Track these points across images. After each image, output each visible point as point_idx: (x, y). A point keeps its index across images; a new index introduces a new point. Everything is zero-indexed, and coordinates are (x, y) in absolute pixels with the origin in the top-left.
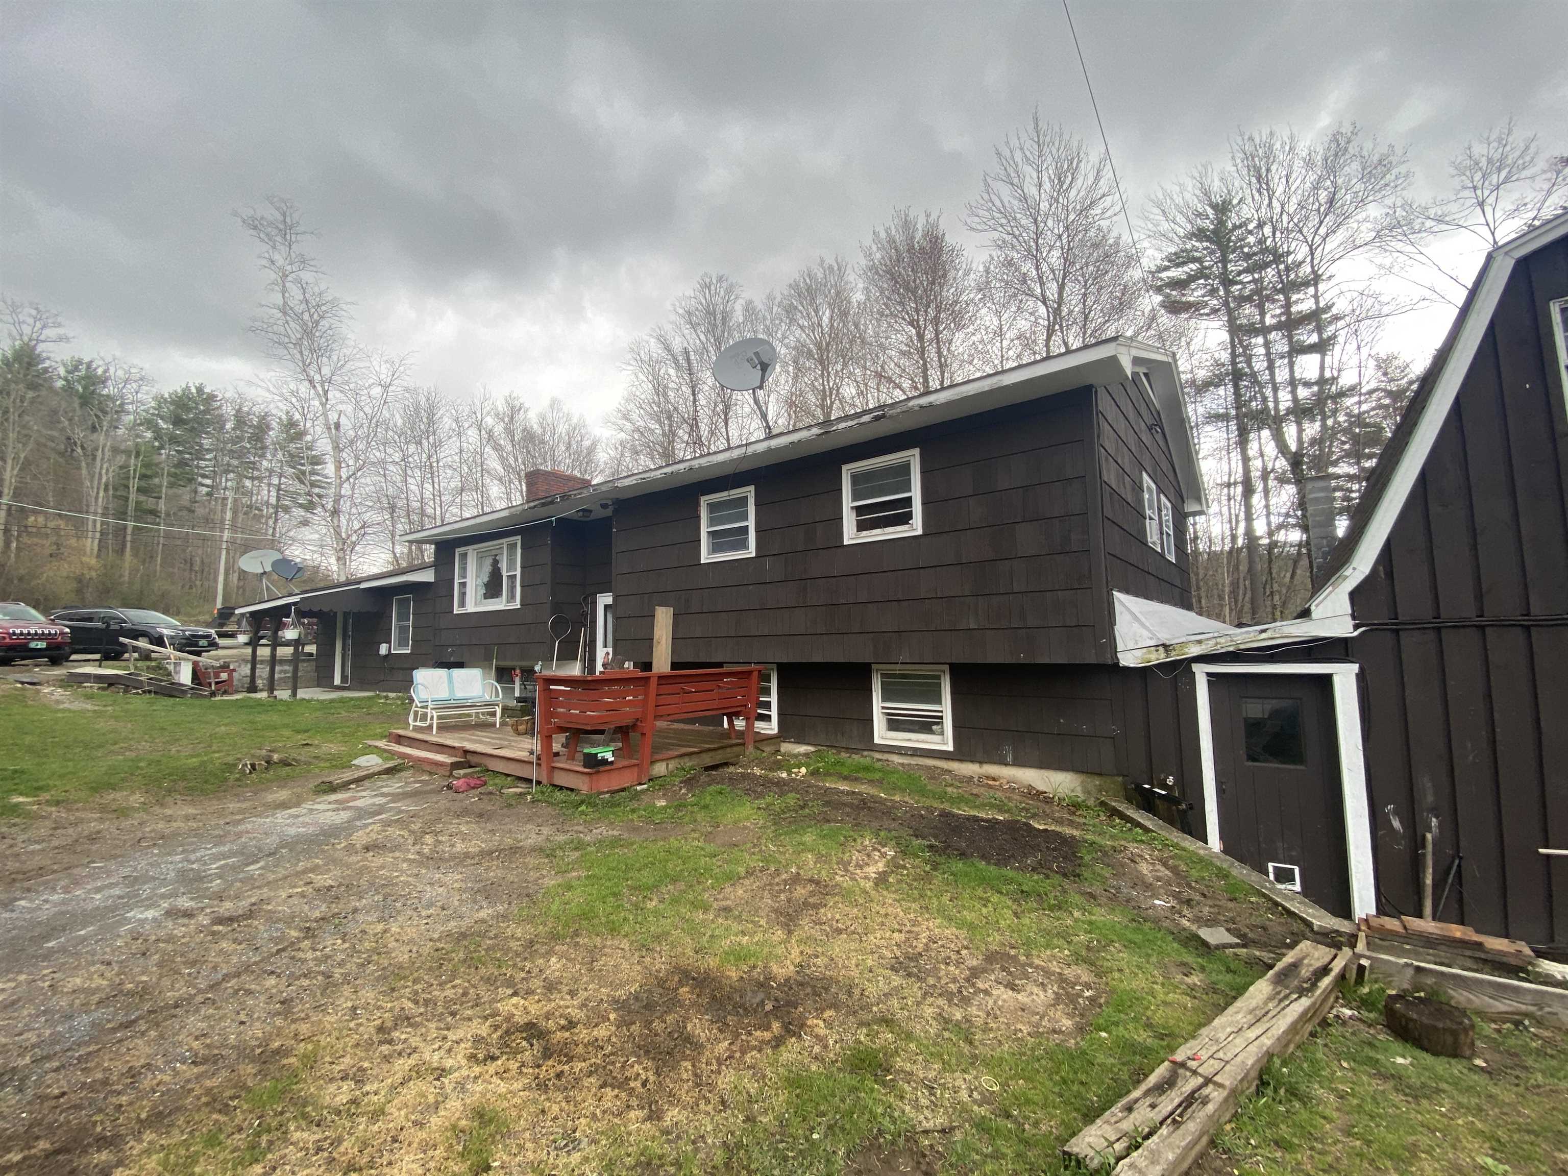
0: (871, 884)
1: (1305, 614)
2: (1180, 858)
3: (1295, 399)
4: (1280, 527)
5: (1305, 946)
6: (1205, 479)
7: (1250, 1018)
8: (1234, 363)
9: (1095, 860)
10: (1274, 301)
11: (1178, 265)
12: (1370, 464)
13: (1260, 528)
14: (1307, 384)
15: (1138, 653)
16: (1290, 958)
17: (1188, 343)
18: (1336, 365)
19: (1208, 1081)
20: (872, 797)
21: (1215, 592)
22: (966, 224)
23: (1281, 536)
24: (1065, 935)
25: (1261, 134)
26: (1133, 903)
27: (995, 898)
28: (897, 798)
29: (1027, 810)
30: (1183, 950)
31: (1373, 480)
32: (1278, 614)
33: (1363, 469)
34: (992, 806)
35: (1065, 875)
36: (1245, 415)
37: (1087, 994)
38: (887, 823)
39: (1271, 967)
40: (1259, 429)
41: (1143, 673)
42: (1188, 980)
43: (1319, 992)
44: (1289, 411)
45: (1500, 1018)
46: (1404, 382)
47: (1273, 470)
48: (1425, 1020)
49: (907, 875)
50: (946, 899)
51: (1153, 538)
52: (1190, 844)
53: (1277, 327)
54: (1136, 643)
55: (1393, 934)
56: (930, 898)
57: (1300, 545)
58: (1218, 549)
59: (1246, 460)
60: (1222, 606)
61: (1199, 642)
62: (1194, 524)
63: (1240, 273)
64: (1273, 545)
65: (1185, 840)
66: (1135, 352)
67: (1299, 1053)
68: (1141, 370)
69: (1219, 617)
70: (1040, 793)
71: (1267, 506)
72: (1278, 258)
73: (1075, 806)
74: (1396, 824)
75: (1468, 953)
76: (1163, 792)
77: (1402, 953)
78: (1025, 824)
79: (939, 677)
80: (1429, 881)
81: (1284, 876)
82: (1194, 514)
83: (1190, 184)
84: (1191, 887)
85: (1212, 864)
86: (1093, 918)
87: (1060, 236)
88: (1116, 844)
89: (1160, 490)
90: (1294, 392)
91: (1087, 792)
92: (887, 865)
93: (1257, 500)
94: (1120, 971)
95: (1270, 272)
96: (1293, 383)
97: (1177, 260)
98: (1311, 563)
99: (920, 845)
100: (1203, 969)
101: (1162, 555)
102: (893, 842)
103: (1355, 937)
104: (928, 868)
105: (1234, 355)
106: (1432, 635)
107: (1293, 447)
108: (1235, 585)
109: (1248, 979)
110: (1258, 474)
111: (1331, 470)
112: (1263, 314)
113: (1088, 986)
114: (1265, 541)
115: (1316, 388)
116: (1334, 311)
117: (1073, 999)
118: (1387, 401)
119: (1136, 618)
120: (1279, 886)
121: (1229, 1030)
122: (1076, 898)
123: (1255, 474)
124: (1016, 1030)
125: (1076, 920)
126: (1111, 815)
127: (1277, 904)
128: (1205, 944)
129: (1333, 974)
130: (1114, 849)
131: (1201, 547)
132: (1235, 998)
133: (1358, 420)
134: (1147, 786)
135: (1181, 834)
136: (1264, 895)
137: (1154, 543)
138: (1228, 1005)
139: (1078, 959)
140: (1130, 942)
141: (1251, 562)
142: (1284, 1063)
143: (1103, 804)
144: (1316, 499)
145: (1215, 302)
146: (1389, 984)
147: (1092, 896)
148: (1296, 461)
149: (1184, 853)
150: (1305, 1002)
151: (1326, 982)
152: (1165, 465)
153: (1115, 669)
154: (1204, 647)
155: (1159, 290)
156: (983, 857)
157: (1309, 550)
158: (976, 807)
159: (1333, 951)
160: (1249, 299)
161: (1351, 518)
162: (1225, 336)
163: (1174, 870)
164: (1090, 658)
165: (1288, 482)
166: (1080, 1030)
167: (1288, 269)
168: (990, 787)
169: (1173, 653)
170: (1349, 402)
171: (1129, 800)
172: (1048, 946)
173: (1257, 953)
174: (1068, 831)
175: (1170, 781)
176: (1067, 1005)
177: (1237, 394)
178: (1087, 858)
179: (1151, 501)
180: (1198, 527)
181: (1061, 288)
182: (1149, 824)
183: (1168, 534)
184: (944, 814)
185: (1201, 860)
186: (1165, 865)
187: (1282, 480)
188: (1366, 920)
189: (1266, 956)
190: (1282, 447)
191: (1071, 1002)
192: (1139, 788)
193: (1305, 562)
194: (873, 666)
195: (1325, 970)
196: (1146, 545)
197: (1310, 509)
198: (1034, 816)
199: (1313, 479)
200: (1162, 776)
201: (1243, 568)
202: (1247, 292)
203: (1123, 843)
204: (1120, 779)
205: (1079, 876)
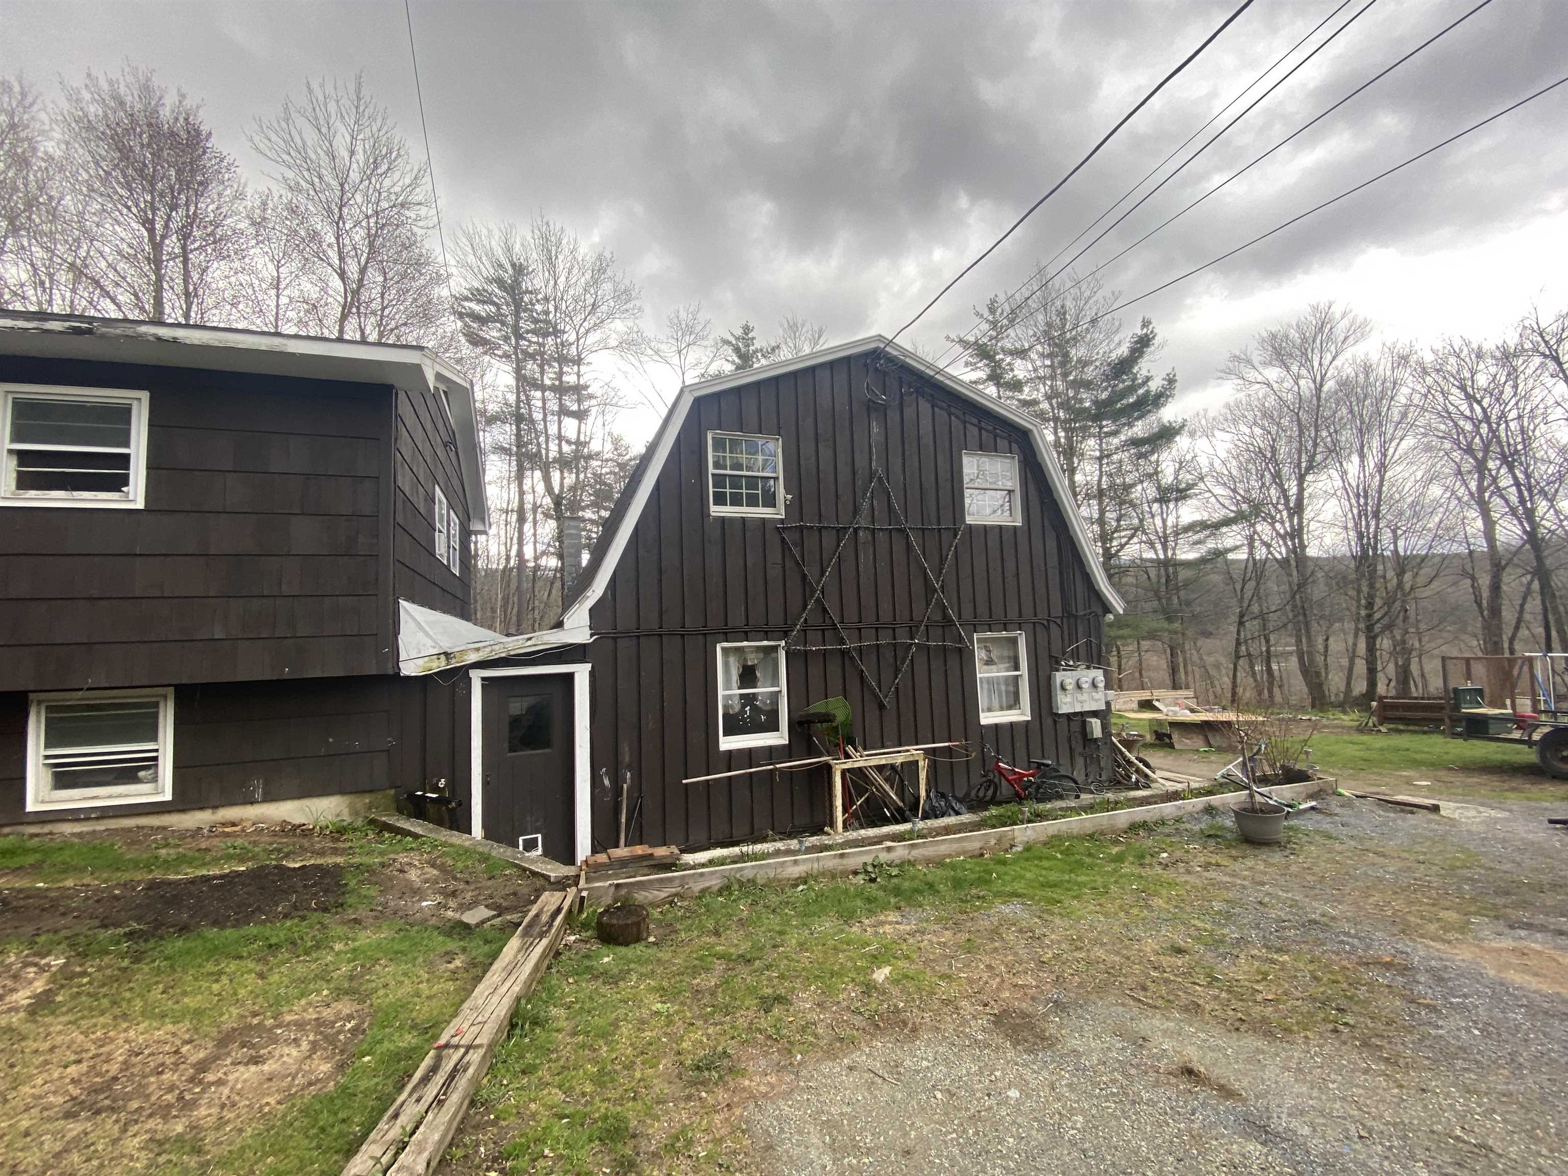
0: (22, 1014)
1: (559, 625)
2: (445, 854)
3: (560, 451)
4: (544, 553)
5: (546, 895)
6: (489, 502)
7: (504, 975)
8: (518, 407)
9: (361, 882)
10: (551, 366)
11: (479, 302)
12: (605, 514)
13: (529, 553)
14: (569, 442)
15: (420, 662)
16: (534, 910)
17: (482, 376)
18: (588, 433)
19: (469, 1048)
20: (20, 891)
21: (489, 605)
22: (252, 140)
23: (543, 562)
24: (323, 976)
25: (556, 226)
26: (400, 913)
27: (233, 966)
28: (69, 883)
29: (279, 851)
30: (448, 940)
31: (608, 525)
32: (537, 625)
33: (600, 517)
34: (229, 858)
35: (326, 910)
36: (523, 454)
37: (349, 1026)
38: (49, 922)
39: (519, 924)
40: (532, 469)
41: (424, 681)
42: (451, 966)
43: (553, 931)
44: (555, 460)
45: (663, 902)
46: (627, 457)
47: (541, 505)
48: (621, 922)
49: (89, 983)
50: (156, 994)
51: (441, 549)
52: (456, 838)
53: (552, 388)
54: (419, 652)
55: (603, 865)
56: (129, 1001)
57: (556, 570)
58: (494, 566)
59: (522, 493)
60: (493, 618)
61: (478, 650)
62: (476, 543)
63: (528, 332)
64: (537, 568)
65: (451, 836)
66: (438, 368)
67: (540, 987)
68: (442, 387)
69: (490, 627)
70: (295, 827)
71: (535, 535)
72: (557, 333)
73: (340, 831)
74: (607, 782)
75: (645, 863)
76: (435, 796)
77: (609, 877)
78: (276, 867)
79: (156, 705)
80: (623, 820)
81: (530, 845)
82: (477, 533)
83: (497, 234)
84: (455, 878)
85: (475, 852)
86: (357, 944)
87: (368, 217)
88: (385, 859)
89: (451, 506)
90: (560, 446)
91: (355, 813)
92: (53, 980)
93: (528, 527)
94: (386, 986)
95: (550, 341)
96: (560, 438)
97: (480, 296)
98: (563, 585)
99: (113, 935)
100: (464, 950)
101: (448, 568)
102: (63, 946)
103: (578, 876)
104: (126, 963)
105: (518, 400)
106: (635, 641)
107: (557, 491)
108: (506, 600)
109: (501, 943)
110: (530, 506)
111: (580, 514)
112: (542, 373)
113: (350, 1017)
114: (531, 564)
115: (574, 447)
116: (590, 391)
117: (331, 1040)
118: (617, 470)
119: (421, 628)
120: (527, 854)
121: (486, 993)
122: (340, 930)
123: (528, 506)
124: (261, 1107)
125: (338, 954)
126: (381, 831)
127: (525, 869)
128: (467, 926)
129: (564, 911)
130: (383, 865)
131: (479, 563)
132: (491, 964)
133: (598, 477)
134: (419, 793)
135: (448, 832)
136: (516, 866)
137: (441, 555)
138: (485, 972)
139: (339, 993)
140: (397, 953)
141: (519, 582)
142: (528, 1002)
143: (372, 822)
144: (570, 535)
145: (507, 348)
146: (599, 905)
147: (356, 921)
148: (558, 501)
149: (452, 849)
150: (545, 942)
151: (560, 918)
152: (456, 482)
153: (397, 679)
154: (481, 653)
155: (461, 316)
156: (215, 923)
157: (562, 575)
158: (204, 865)
159: (564, 893)
160: (532, 356)
161: (592, 553)
162: (512, 382)
163: (442, 868)
164: (372, 669)
165: (551, 517)
166: (341, 1067)
167: (562, 344)
168: (228, 835)
169: (453, 661)
170: (595, 463)
171: (400, 811)
172: (303, 995)
173: (509, 917)
174: (330, 860)
175: (442, 783)
176: (325, 1049)
177: (518, 435)
178: (353, 883)
179: (441, 516)
180: (479, 545)
181: (363, 271)
182: (418, 830)
183: (455, 549)
184: (152, 886)
185: (466, 851)
186: (433, 866)
187: (547, 515)
188: (586, 861)
189: (514, 917)
190: (549, 489)
191: (331, 1044)
192: (411, 796)
193: (558, 584)
194: (32, 696)
195: (559, 910)
196: (434, 555)
197: (566, 542)
198: (287, 856)
199: (568, 518)
200: (435, 781)
201: (514, 585)
202: (531, 350)
203: (392, 856)
204: (392, 792)
205: (342, 905)
